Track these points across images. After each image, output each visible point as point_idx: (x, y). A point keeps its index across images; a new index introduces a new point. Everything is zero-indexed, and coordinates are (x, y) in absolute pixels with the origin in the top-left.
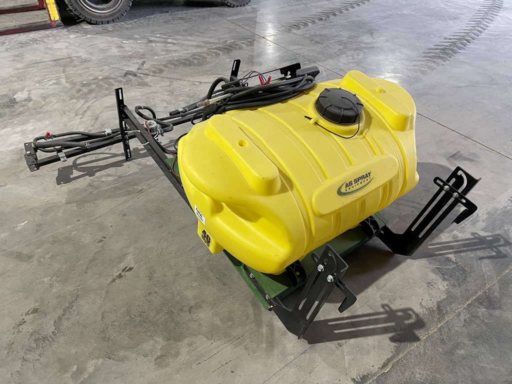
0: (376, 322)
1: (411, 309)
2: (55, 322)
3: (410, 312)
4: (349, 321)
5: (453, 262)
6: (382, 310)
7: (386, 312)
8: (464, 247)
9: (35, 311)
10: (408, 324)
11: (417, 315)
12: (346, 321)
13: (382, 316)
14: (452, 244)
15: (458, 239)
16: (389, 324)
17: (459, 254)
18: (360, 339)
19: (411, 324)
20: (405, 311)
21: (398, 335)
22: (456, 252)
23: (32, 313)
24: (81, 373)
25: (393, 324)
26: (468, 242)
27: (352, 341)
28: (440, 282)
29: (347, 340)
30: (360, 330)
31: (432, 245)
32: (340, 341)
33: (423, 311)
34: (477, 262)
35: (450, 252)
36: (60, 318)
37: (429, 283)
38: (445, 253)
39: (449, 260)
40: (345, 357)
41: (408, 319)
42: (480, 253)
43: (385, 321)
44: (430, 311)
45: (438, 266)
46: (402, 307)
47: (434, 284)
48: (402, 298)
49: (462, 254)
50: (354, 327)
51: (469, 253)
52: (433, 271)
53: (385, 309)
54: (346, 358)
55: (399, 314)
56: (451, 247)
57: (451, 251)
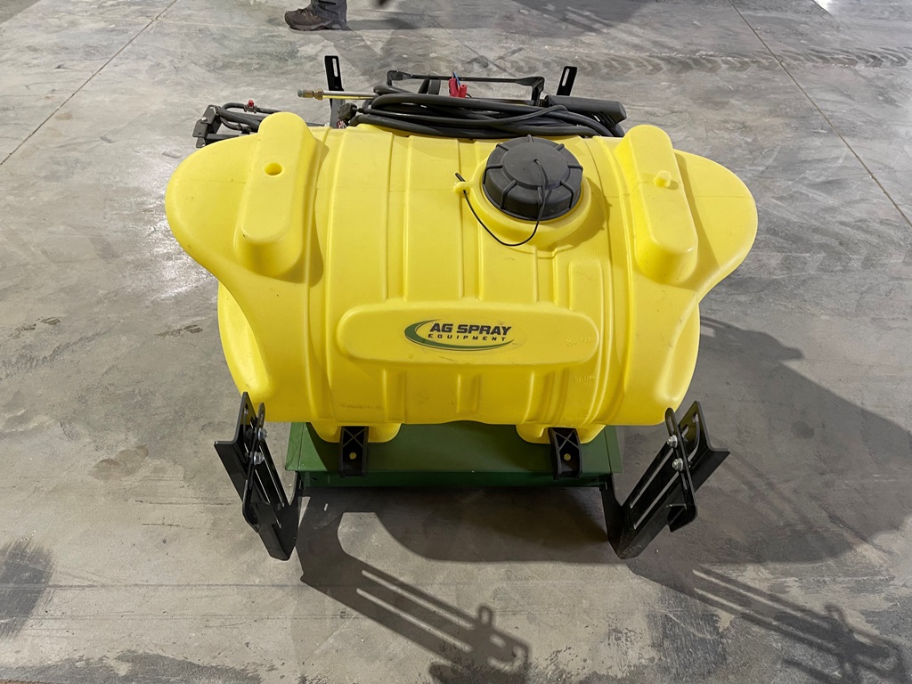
0: (442, 624)
1: (526, 648)
2: (58, 347)
3: (520, 653)
4: (400, 591)
5: (716, 629)
6: (473, 613)
7: (476, 622)
8: (776, 618)
9: (55, 322)
10: (493, 668)
11: (526, 666)
12: (394, 588)
13: (462, 623)
14: (756, 597)
15: (782, 596)
16: (458, 644)
17: (747, 624)
18: (383, 629)
19: (499, 671)
20: (512, 642)
21: (454, 671)
22: (745, 617)
23: (50, 323)
24: (21, 423)
25: (467, 648)
26: (799, 614)
27: (368, 624)
28: (640, 644)
29: (361, 616)
30: (399, 617)
31: (707, 572)
32: (348, 609)
33: (546, 668)
34: (774, 663)
35: (732, 608)
36: (68, 346)
37: (616, 631)
38: (717, 602)
39: (711, 620)
40: (329, 639)
41: (503, 659)
42: (800, 652)
43: (458, 632)
44: (561, 677)
45: (671, 616)
46: (515, 633)
47: (623, 639)
48: (531, 619)
49: (755, 629)
50: (396, 606)
51: (775, 635)
52: (651, 617)
53: (480, 617)
54: (331, 640)
55: (497, 641)
56: (745, 602)
57: (739, 608)
